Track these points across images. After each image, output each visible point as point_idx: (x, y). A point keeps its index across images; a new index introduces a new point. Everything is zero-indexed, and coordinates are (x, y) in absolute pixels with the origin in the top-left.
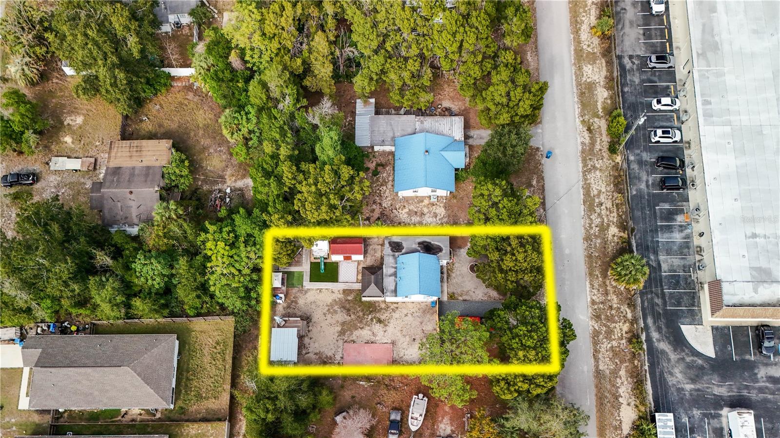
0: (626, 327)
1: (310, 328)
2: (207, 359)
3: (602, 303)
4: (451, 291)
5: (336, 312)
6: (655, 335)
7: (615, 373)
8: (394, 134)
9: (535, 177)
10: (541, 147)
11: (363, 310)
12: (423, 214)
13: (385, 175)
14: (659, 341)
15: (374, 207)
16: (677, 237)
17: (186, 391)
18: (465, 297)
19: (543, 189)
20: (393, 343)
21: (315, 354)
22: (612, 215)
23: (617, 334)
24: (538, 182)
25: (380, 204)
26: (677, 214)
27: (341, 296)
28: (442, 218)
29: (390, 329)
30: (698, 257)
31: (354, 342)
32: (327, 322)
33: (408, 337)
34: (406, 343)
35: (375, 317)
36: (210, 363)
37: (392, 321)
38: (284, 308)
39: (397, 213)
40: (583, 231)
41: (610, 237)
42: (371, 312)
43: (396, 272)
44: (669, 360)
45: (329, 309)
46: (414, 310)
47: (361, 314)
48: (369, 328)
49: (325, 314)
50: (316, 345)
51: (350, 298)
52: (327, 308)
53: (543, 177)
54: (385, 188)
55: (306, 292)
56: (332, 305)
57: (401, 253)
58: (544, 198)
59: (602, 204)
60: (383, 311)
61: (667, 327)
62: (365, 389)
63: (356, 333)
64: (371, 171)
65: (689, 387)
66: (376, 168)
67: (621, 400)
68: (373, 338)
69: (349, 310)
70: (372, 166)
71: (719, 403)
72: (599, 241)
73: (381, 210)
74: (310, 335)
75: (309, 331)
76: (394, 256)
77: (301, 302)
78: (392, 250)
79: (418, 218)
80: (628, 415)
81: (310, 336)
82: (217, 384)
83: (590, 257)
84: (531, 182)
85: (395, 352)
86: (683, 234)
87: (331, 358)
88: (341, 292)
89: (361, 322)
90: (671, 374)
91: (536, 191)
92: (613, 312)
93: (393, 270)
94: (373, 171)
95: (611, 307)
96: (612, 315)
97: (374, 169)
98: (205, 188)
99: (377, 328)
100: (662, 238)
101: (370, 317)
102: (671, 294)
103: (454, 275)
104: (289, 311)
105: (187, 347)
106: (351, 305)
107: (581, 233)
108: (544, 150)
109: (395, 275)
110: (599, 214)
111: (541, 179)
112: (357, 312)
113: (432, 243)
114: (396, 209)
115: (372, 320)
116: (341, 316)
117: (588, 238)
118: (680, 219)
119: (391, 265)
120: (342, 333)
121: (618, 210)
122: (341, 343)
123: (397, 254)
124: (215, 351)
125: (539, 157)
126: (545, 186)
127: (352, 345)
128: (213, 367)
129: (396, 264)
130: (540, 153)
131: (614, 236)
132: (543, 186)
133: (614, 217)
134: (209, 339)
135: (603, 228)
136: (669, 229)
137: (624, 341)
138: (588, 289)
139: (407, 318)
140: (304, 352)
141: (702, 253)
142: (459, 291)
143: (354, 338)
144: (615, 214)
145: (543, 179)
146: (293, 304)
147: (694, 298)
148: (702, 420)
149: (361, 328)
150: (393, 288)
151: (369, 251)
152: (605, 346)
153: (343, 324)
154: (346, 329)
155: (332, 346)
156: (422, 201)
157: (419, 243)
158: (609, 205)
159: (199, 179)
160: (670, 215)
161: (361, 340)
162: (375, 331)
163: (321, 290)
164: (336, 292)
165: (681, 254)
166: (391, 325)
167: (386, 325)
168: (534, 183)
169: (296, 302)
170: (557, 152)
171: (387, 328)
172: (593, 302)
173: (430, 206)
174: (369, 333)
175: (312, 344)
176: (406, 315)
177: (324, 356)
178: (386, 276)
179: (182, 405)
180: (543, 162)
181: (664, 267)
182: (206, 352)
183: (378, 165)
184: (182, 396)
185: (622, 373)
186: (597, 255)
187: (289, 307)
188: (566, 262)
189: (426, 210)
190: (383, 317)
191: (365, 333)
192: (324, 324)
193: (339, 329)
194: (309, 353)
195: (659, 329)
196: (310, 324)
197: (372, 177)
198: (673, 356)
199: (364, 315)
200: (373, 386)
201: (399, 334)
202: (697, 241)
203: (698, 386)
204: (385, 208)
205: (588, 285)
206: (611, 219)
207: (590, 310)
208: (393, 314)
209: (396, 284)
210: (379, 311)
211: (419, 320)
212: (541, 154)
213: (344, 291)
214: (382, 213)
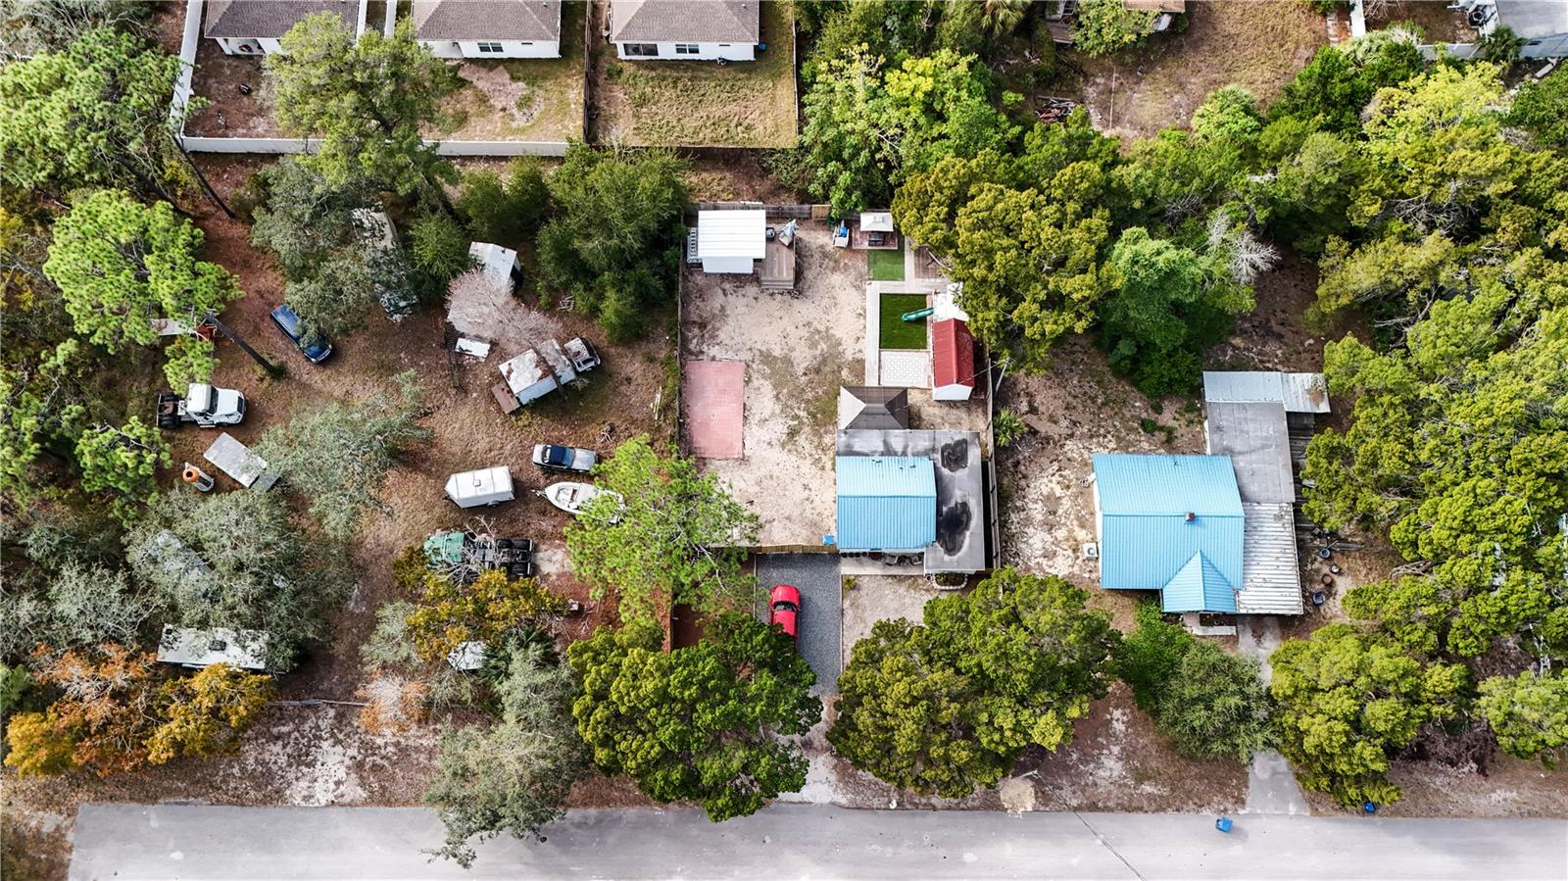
1: (778, 297)
2: (717, 111)
4: (864, 582)
5: (813, 345)
8: (1240, 453)
9: (1165, 791)
10: (1248, 810)
11: (817, 399)
12: (1050, 527)
13: (1146, 445)
15: (1064, 423)
17: (652, 78)
18: (849, 614)
19: (1129, 808)
20: (744, 460)
21: (723, 308)
24: (1150, 797)
25: (1072, 436)
27: (849, 356)
28: (1042, 568)
29: (776, 455)
31: (747, 383)
32: (791, 329)
33: (757, 489)
34: (743, 485)
35: (801, 423)
36: (708, 117)
37: (793, 458)
38: (822, 247)
39: (1051, 471)
42: (814, 416)
43: (896, 454)
45: (819, 332)
46: (817, 501)
47: (810, 395)
48: (778, 412)
49: (809, 324)
50: (742, 309)
51: (845, 373)
52: (822, 328)
53: (1164, 810)
54: (1112, 445)
55: (857, 288)
56: (827, 336)
57: (939, 465)
58: (1107, 809)
60: (816, 439)
62: (644, 404)
63: (767, 387)
64: (1154, 416)
66: (1161, 429)
68: (754, 420)
69: (818, 371)
70: (1167, 418)
73: (1056, 437)
74: (764, 298)
75: (772, 295)
76: (933, 450)
77: (837, 279)
78: (947, 446)
79: (1039, 517)
81: (761, 296)
82: (664, 130)
84: (1149, 778)
85: (724, 463)
87: (713, 337)
88: (859, 356)
89: (791, 395)
91: (1127, 791)
93: (899, 449)
94: (1154, 423)
97: (1160, 423)
98: (1090, 90)
99: (779, 428)
101: (803, 414)
103: (902, 590)
104: (817, 256)
105: (742, 75)
106: (830, 377)
108: (1240, 817)
109: (888, 451)
111: (1160, 806)
112: (813, 389)
113: (968, 533)
114: (1059, 470)
115: (796, 417)
116: (803, 358)
119: (911, 444)
120: (767, 358)
122: (747, 356)
123: (938, 456)
124: (733, 125)
125: (1219, 803)
126: (1141, 815)
127: (740, 376)
128: (700, 123)
129: (914, 455)
130: (1229, 806)
132: (1140, 809)
134: (758, 112)
139: (800, 488)
140: (727, 286)
142: (864, 601)
143: (755, 383)
145: (1160, 809)
146: (831, 264)
149: (777, 397)
150: (856, 448)
151: (954, 411)
153: (788, 361)
154: (777, 367)
155: (737, 339)
156: (1082, 526)
157: (964, 505)
159: (1109, 78)
161: (752, 397)
162: (771, 424)
163: (862, 315)
164: (858, 347)
166: (783, 456)
167: (783, 446)
168: (1148, 788)
169: (834, 270)
170: (1236, 850)
171: (778, 448)
173: (1072, 542)
174: (767, 413)
175: (743, 301)
176: (805, 487)
177: (718, 325)
178: (886, 435)
179: (625, 74)
180: (1206, 812)
182: (732, 108)
183: (1170, 432)
184: (646, 72)
187: (825, 255)
188: (942, 852)
189: (1061, 534)
190: (801, 439)
191: (765, 401)
192: (786, 324)
193: (777, 353)
194: (725, 295)
196: (787, 297)
197: (1139, 418)
199: (808, 402)
200: (651, 419)
201: (763, 472)
204: (1062, 446)
208: (809, 461)
209: (867, 455)
210: (816, 433)
211: (795, 514)
212: (1225, 810)
213: (861, 362)
214: (1047, 439)
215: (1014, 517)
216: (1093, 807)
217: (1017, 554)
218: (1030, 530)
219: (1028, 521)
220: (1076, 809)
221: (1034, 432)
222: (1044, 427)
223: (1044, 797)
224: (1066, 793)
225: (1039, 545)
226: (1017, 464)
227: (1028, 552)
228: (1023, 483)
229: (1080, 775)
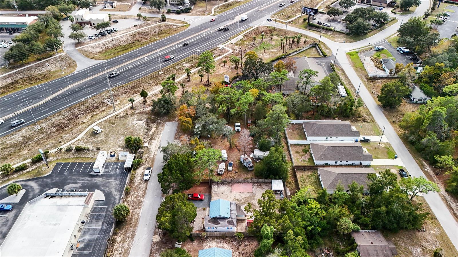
0: (129, 199)
3: (136, 208)
4: (205, 212)
6: (117, 197)
7: (140, 184)
14: (116, 195)
15: (243, 252)
16: (87, 237)
18: (199, 209)
20: (231, 192)
21: (264, 189)
22: (117, 247)
23: (133, 197)
25: (239, 253)
26: (82, 248)
28: (206, 245)
29: (233, 197)
30: (82, 227)
37: (232, 200)
39: (230, 248)
40: (134, 239)
41: (122, 236)
44: (115, 189)
48: (242, 198)
57: (228, 219)
59: (120, 253)
61: (110, 200)
65: (112, 180)
67: (141, 176)
68: (240, 194)
71: (102, 176)
72: (128, 235)
73: (239, 250)
76: (232, 218)
79: (219, 245)
80: (140, 171)
83: (135, 227)
85: (230, 189)
86: (84, 238)
87: (258, 187)
89: (246, 200)
90: (117, 184)
92: (132, 205)
93: (232, 212)
95: (133, 207)
96: (133, 204)
99: (239, 198)
100: (96, 236)
102: (103, 212)
107: (135, 238)
109: (231, 210)
110: (123, 248)
113: (212, 224)
115: (241, 201)
116: (254, 202)
117: (133, 236)
118: (81, 245)
119: (233, 214)
121: (113, 250)
122: (254, 193)
123: (230, 219)
127: (249, 191)
129: (230, 214)
131: (120, 236)
133: (116, 245)
135: (123, 241)
136: (90, 241)
137: (132, 194)
138: (141, 213)
141: (79, 229)
142: (201, 212)
143: (248, 194)
144: (115, 247)
147: (93, 211)
148: (111, 171)
149: (245, 197)
152: (140, 193)
154: (252, 198)
155: (258, 191)
157: (219, 224)
158: (116, 252)
160: (86, 247)
165: (89, 229)
167: (235, 198)
172: (140, 208)
177: (261, 188)
178: (235, 210)
181: (101, 223)
185: (136, 184)
186: (131, 228)
188: (148, 224)
190: (236, 201)
191: (244, 195)
193: (255, 197)
195: (115, 199)
198: (113, 190)
201: (229, 195)
202: (78, 235)
203: (108, 181)
204: (237, 251)
205: (140, 215)
206: (118, 245)
207: (143, 205)
209: (230, 206)
214: (238, 248)
215: (219, 240)
216: (151, 253)
217: (210, 240)
218: (216, 243)
219: (218, 243)
220: (151, 250)
221: (240, 245)
222: (241, 248)
223: (155, 243)
224: (155, 248)
225: (212, 245)
226: (232, 241)
227: (210, 243)
228: (227, 242)
229: (159, 251)
